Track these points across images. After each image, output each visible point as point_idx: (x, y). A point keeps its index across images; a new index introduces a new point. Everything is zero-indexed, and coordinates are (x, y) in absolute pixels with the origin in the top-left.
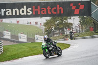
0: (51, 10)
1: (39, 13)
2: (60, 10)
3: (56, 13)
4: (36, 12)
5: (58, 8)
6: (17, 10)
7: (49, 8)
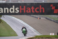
3: (38, 12)
4: (23, 11)
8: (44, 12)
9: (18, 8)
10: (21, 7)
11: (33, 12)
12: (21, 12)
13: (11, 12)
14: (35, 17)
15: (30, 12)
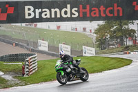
0: (105, 11)
1: (88, 15)
2: (118, 10)
5: (116, 9)
6: (58, 10)
7: (102, 8)
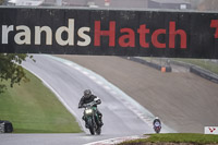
8: (184, 45)
9: (88, 29)
10: (97, 24)
11: (144, 44)
12: (97, 43)
13: (61, 42)
14: (150, 65)
15: (132, 44)
